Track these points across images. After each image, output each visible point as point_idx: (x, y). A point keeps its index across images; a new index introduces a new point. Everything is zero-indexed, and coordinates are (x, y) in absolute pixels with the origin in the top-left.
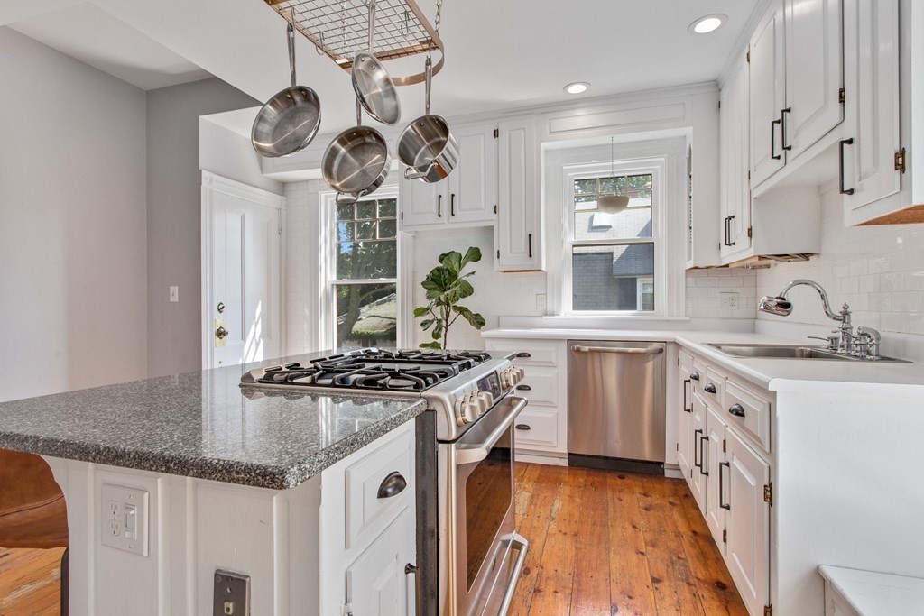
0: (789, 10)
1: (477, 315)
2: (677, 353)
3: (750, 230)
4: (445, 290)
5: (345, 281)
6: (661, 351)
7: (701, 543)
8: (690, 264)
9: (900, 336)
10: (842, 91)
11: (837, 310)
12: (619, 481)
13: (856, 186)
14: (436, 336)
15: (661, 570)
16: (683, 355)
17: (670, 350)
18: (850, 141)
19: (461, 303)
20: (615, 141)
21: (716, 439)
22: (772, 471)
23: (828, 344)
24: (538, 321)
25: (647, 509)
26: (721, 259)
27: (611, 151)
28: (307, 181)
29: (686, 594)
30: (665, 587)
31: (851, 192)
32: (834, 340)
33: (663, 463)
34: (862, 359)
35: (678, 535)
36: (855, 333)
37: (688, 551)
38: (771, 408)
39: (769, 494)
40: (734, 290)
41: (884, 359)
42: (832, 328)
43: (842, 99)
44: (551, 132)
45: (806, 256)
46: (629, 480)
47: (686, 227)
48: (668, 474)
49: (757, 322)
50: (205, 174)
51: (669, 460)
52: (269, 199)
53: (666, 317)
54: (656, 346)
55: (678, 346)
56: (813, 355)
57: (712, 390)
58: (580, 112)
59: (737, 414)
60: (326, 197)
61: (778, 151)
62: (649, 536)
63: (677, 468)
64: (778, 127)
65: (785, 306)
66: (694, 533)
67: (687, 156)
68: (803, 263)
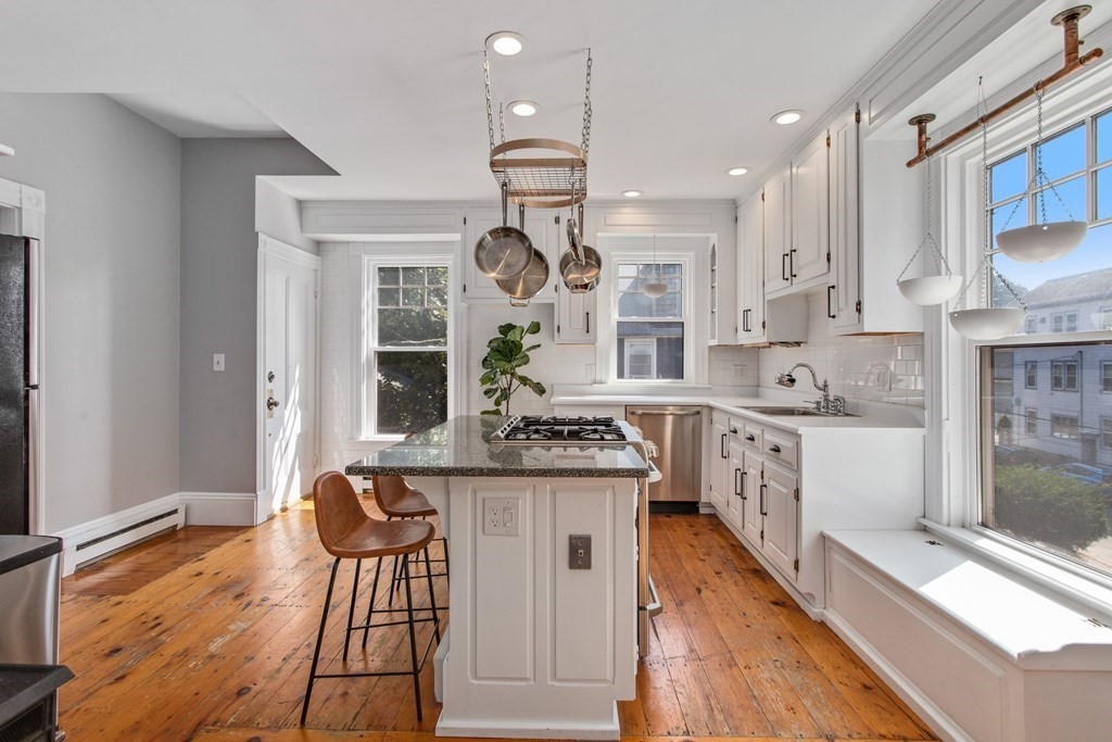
0: (794, 170)
1: (539, 383)
2: (710, 415)
3: (764, 323)
4: (510, 361)
5: (389, 348)
6: (698, 413)
7: (739, 550)
8: (714, 342)
9: (855, 401)
10: (829, 254)
11: (821, 384)
12: (668, 519)
13: (836, 314)
14: (498, 403)
15: (719, 568)
16: (715, 415)
17: (705, 412)
18: (833, 287)
19: (520, 371)
20: (658, 235)
21: (753, 472)
22: (798, 481)
23: (815, 406)
24: (589, 388)
25: (696, 535)
26: (737, 340)
27: (654, 244)
28: (348, 243)
29: (738, 577)
30: (724, 575)
31: (834, 317)
32: (818, 403)
33: (697, 503)
34: (836, 415)
35: (722, 547)
36: (831, 398)
37: (731, 556)
38: (798, 445)
39: (797, 494)
40: (744, 363)
41: (847, 415)
42: (818, 395)
43: (829, 260)
44: (606, 225)
45: (798, 344)
46: (675, 518)
47: (710, 312)
48: (702, 511)
49: (760, 389)
50: (261, 237)
51: (704, 499)
52: (305, 259)
53: (693, 385)
54: (696, 409)
55: (711, 408)
56: (805, 413)
57: (752, 439)
58: (626, 210)
59: (775, 451)
60: (368, 260)
61: (787, 275)
62: (704, 550)
63: (710, 505)
64: (787, 259)
65: (792, 381)
66: (732, 545)
67: (710, 253)
68: (797, 348)
